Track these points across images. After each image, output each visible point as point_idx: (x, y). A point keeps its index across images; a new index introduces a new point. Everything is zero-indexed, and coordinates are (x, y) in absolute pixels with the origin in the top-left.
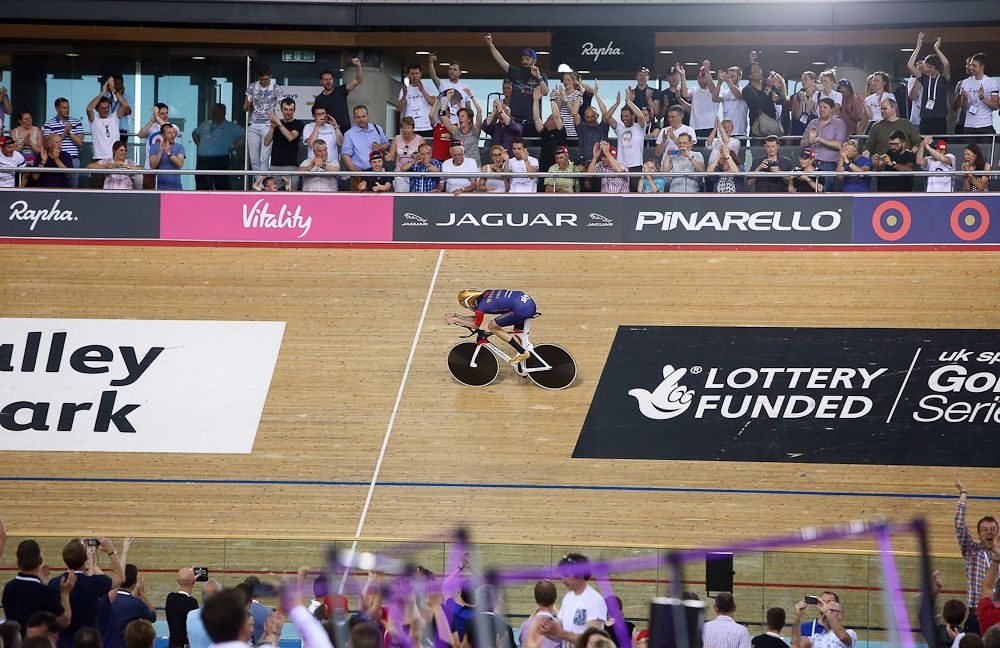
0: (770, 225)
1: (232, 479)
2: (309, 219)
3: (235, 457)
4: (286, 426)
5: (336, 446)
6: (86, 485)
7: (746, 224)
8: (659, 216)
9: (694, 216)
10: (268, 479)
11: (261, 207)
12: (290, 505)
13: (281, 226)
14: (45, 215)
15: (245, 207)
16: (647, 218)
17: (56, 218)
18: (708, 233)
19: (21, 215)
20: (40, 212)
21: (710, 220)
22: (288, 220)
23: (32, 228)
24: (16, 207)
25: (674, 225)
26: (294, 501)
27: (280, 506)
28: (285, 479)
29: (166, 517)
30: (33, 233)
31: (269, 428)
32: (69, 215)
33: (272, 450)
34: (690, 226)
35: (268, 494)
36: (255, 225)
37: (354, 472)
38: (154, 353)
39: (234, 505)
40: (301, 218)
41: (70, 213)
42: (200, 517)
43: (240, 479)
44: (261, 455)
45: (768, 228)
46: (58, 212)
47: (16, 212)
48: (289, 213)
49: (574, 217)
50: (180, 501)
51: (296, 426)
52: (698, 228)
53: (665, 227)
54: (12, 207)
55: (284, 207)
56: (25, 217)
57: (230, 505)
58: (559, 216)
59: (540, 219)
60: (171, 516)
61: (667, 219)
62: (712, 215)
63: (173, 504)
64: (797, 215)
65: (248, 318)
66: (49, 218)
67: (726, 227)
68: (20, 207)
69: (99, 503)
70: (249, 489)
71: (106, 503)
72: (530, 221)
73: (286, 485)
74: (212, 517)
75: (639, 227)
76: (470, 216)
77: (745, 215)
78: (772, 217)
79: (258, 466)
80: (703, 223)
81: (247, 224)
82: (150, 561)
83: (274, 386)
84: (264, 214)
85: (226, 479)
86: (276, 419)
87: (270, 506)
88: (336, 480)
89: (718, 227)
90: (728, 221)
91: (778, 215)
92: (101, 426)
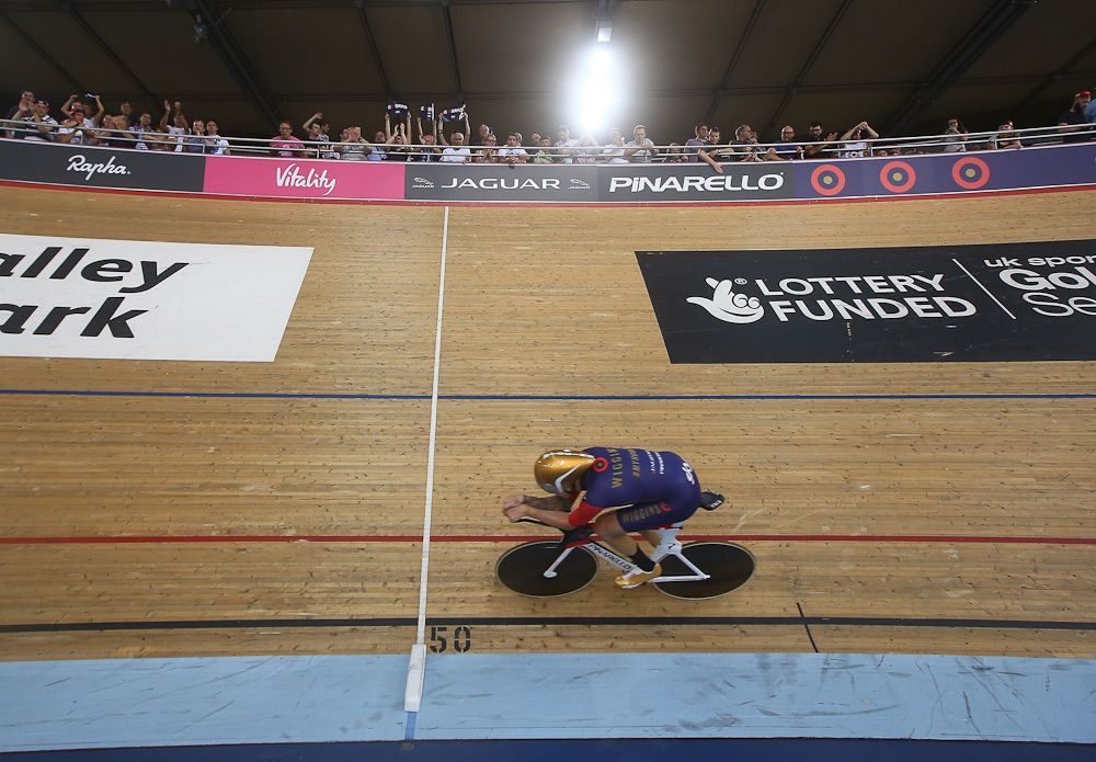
0: (723, 186)
1: (247, 392)
2: (334, 180)
3: (254, 365)
4: (318, 333)
5: (379, 354)
6: (40, 400)
7: (703, 186)
8: (629, 181)
9: (658, 181)
10: (296, 392)
11: (292, 170)
12: (327, 427)
13: (309, 185)
14: (101, 169)
15: (279, 169)
16: (618, 182)
17: (110, 172)
18: (671, 194)
19: (79, 167)
20: (96, 166)
21: (672, 183)
22: (316, 181)
23: (87, 179)
24: (74, 160)
25: (641, 188)
26: (332, 421)
27: (312, 427)
28: (316, 392)
29: (144, 444)
30: (88, 183)
31: (296, 337)
32: (122, 170)
33: (301, 358)
34: (656, 188)
35: (295, 411)
36: (287, 184)
37: (406, 382)
38: (177, 267)
39: (247, 426)
40: (327, 180)
41: (123, 168)
42: (197, 444)
43: (257, 392)
44: (287, 364)
45: (722, 189)
46: (113, 166)
47: (74, 164)
48: (317, 176)
49: (558, 182)
50: (171, 422)
51: (329, 333)
52: (662, 189)
53: (634, 189)
54: (70, 160)
55: (313, 170)
56: (82, 169)
57: (240, 426)
58: (544, 181)
59: (529, 183)
60: (153, 444)
61: (636, 183)
62: (674, 179)
63: (161, 425)
64: (745, 179)
65: (276, 244)
66: (104, 171)
67: (686, 189)
68: (78, 160)
69: (50, 425)
70: (269, 405)
71: (59, 424)
72: (520, 185)
73: (319, 400)
74: (212, 445)
75: (612, 189)
76: (470, 180)
77: (702, 179)
78: (724, 180)
79: (283, 377)
80: (666, 185)
81: (280, 183)
82: (98, 521)
83: (302, 296)
84: (295, 176)
85: (239, 392)
86: (306, 326)
87: (298, 428)
88: (384, 393)
89: (679, 189)
90: (687, 184)
91: (729, 178)
92: (92, 330)
